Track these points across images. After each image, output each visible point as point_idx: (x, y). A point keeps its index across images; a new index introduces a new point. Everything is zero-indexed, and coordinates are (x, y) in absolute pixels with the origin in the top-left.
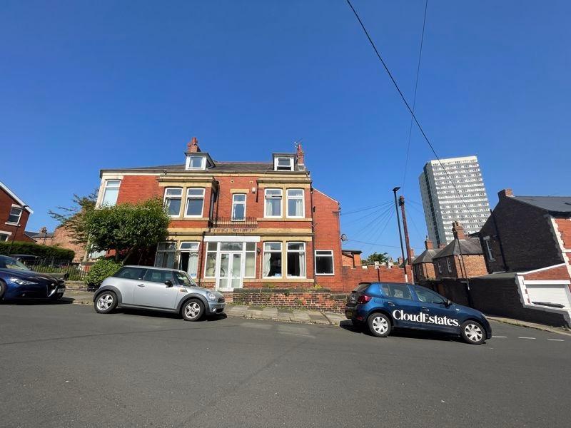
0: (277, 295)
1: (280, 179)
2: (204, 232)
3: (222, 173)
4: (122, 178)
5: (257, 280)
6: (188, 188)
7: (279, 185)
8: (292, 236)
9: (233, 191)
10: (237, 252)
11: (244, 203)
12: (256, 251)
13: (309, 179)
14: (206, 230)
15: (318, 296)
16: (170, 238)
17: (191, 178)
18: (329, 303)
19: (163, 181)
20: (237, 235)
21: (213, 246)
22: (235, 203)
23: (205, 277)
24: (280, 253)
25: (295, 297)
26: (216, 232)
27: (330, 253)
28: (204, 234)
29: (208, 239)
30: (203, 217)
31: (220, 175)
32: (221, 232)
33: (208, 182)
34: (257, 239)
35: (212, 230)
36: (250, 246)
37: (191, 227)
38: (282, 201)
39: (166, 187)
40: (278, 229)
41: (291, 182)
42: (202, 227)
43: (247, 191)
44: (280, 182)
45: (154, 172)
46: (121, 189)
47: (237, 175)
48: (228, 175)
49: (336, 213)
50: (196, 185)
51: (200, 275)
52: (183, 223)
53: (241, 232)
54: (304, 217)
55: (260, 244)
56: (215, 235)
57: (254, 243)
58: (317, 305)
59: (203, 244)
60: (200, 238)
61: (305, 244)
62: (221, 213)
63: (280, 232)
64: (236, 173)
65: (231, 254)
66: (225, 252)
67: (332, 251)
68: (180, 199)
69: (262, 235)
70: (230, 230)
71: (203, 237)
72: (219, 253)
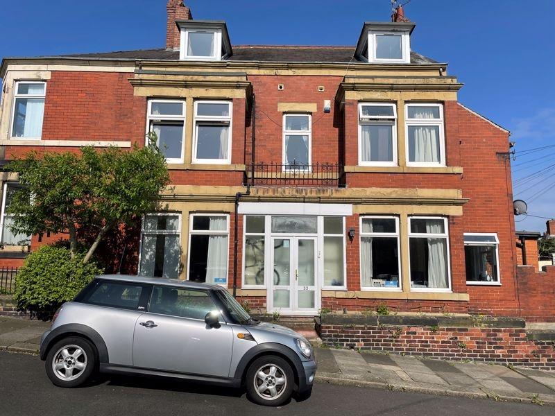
0: (413, 329)
1: (391, 81)
2: (239, 195)
3: (259, 67)
4: (48, 76)
5: (351, 295)
6: (195, 99)
7: (390, 95)
8: (421, 204)
9: (283, 107)
10: (305, 236)
11: (307, 133)
12: (344, 235)
13: (455, 81)
14: (243, 190)
15: (500, 335)
16: (163, 205)
17: (201, 78)
18: (524, 350)
19: (141, 85)
20: (305, 200)
21: (256, 223)
22: (287, 132)
23: (244, 286)
24: (395, 240)
25: (451, 335)
26: (260, 194)
27: (492, 239)
28: (237, 199)
29: (245, 208)
30: (233, 162)
31: (255, 72)
32: (270, 194)
33: (238, 87)
34: (346, 210)
35: (253, 190)
36: (332, 224)
37: (206, 183)
38: (394, 128)
39: (148, 98)
40: (390, 190)
41: (415, 88)
42: (231, 184)
43: (312, 107)
44: (392, 88)
45: (116, 63)
46: (48, 100)
47: (290, 72)
48: (273, 72)
49: (504, 156)
50: (213, 93)
51: (235, 283)
52: (191, 174)
53: (314, 195)
54: (443, 164)
55: (353, 219)
56: (259, 200)
57: (341, 217)
58: (498, 352)
59: (236, 218)
60: (229, 207)
61: (446, 220)
62: (261, 155)
63: (394, 196)
64: (288, 68)
65: (293, 239)
66: (281, 236)
67: (495, 235)
68: (180, 124)
69: (355, 202)
70: (289, 191)
71: (237, 205)
72: (270, 237)
